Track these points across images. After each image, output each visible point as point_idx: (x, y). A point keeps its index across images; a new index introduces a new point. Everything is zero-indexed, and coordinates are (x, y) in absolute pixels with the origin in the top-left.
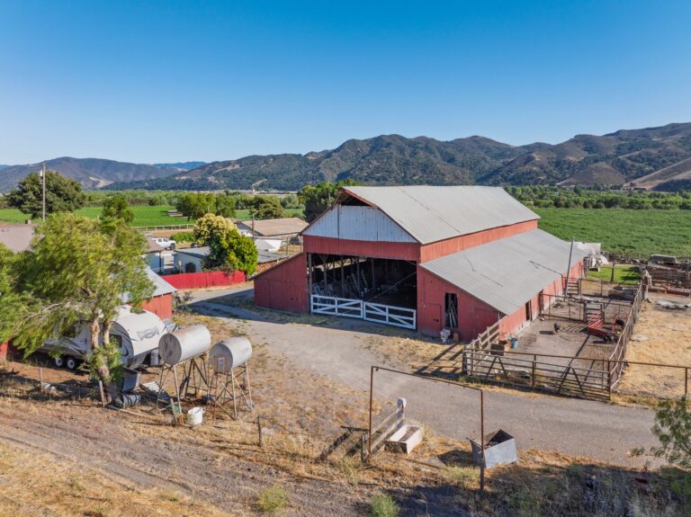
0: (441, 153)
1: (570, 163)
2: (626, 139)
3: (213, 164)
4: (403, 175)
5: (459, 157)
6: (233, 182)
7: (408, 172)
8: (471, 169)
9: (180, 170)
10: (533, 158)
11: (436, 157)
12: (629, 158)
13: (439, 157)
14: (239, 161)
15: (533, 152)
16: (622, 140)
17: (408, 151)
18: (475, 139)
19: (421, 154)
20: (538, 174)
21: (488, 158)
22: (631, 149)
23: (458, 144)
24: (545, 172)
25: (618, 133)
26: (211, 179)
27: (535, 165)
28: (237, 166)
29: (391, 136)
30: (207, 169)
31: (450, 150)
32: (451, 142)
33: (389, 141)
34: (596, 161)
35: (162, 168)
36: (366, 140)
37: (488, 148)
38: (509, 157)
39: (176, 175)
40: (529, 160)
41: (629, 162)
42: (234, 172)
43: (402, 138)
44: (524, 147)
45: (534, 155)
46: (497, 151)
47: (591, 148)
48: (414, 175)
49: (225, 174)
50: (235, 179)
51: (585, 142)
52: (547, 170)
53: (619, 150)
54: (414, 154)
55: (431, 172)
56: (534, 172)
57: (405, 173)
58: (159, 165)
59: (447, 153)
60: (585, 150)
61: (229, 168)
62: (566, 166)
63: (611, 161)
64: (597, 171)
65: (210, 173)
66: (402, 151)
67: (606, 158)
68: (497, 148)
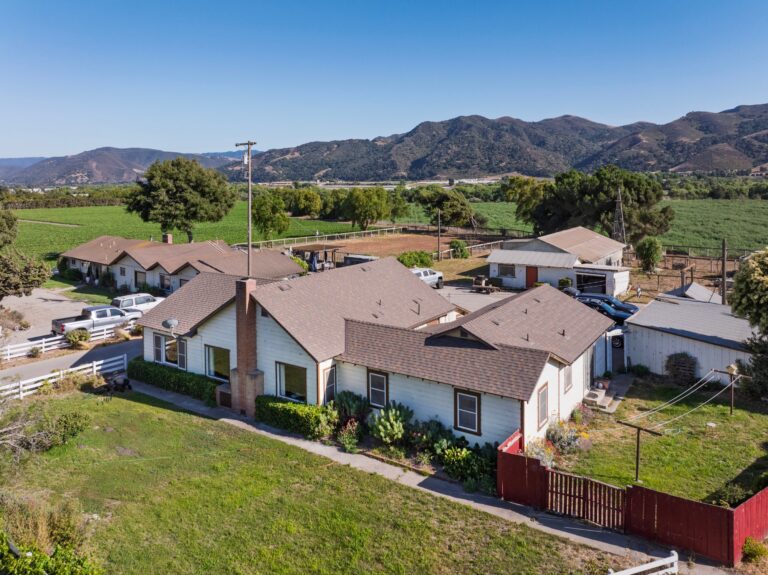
0: (529, 136)
1: (683, 145)
2: (750, 116)
3: (270, 152)
4: (487, 161)
5: (551, 140)
6: (292, 172)
7: (493, 158)
8: (566, 153)
9: (231, 159)
10: (639, 140)
11: (524, 140)
12: (756, 138)
13: (528, 141)
14: (299, 149)
15: (637, 133)
16: (744, 116)
17: (492, 134)
18: (566, 119)
19: (507, 137)
20: (647, 158)
21: (584, 141)
22: (756, 127)
23: (547, 124)
24: (655, 156)
25: (738, 109)
26: (268, 168)
27: (644, 149)
28: (297, 154)
29: (471, 117)
30: (263, 158)
31: (539, 132)
32: (539, 123)
33: (469, 122)
34: (715, 142)
35: (212, 158)
36: (442, 123)
37: (583, 129)
38: (609, 139)
39: (229, 166)
40: (635, 142)
41: (756, 143)
42: (294, 160)
43: (483, 119)
44: (624, 127)
45: (640, 136)
46: (593, 133)
47: (707, 127)
48: (501, 162)
49: (284, 164)
50: (295, 169)
51: (700, 121)
52: (658, 153)
53: (742, 129)
54: (498, 137)
55: (520, 158)
56: (642, 156)
57: (490, 159)
58: (208, 154)
59: (536, 135)
60: (701, 129)
61: (288, 157)
62: (679, 149)
63: (734, 142)
64: (719, 155)
65: (267, 162)
66: (484, 134)
67: (728, 139)
68: (594, 129)
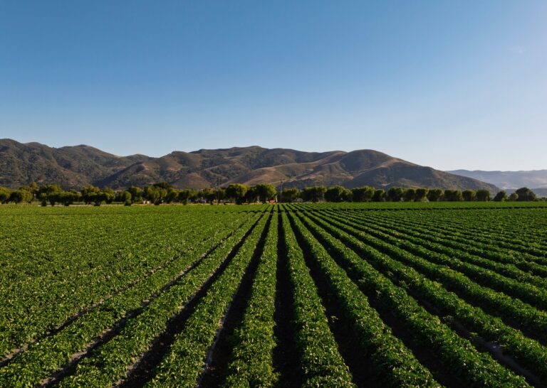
0: (57, 159)
1: (171, 173)
2: (208, 157)
4: (27, 178)
5: (75, 164)
7: (32, 176)
8: (87, 175)
10: (143, 168)
11: (53, 162)
12: (212, 170)
13: (57, 163)
15: (141, 163)
16: (204, 156)
17: (27, 156)
18: (82, 147)
19: (41, 159)
20: (149, 181)
21: (100, 166)
22: (212, 164)
24: (154, 179)
25: (200, 151)
27: (146, 174)
31: (65, 157)
33: (3, 144)
34: (189, 172)
37: (97, 157)
38: (118, 165)
40: (140, 169)
41: (213, 174)
43: (16, 143)
44: (128, 157)
45: (143, 165)
46: (105, 160)
47: (184, 161)
48: (39, 179)
51: (179, 157)
52: (155, 177)
53: (204, 164)
54: (33, 159)
55: (55, 176)
56: (146, 179)
57: (29, 176)
59: (63, 159)
60: (181, 163)
62: (168, 175)
63: (200, 172)
64: (192, 180)
66: (20, 156)
67: (196, 170)
68: (105, 157)
